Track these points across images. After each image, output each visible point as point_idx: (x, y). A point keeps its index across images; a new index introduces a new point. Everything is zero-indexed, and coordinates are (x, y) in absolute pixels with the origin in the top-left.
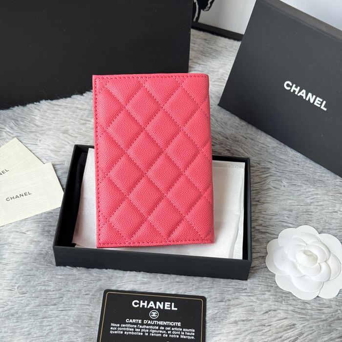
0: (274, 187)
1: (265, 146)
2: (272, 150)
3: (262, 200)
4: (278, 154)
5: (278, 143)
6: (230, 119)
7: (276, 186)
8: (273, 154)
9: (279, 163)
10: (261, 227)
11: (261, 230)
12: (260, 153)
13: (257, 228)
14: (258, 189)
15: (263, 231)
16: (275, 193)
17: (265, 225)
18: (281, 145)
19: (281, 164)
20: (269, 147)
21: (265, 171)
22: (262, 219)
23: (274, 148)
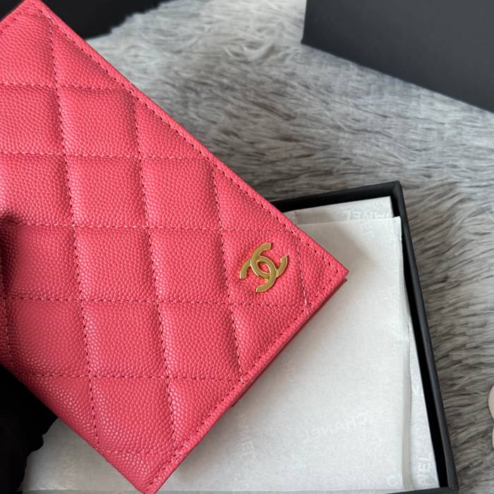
0: (476, 234)
1: (434, 126)
2: (454, 131)
3: (453, 274)
4: (469, 138)
5: (464, 110)
6: (336, 75)
7: (480, 229)
8: (457, 140)
9: (478, 164)
10: (464, 354)
11: (465, 362)
12: (424, 146)
13: (456, 356)
14: (437, 243)
15: (471, 361)
16: (482, 248)
17: (474, 345)
18: (471, 111)
19: (483, 164)
20: (443, 124)
21: (445, 194)
22: (464, 329)
23: (456, 124)
